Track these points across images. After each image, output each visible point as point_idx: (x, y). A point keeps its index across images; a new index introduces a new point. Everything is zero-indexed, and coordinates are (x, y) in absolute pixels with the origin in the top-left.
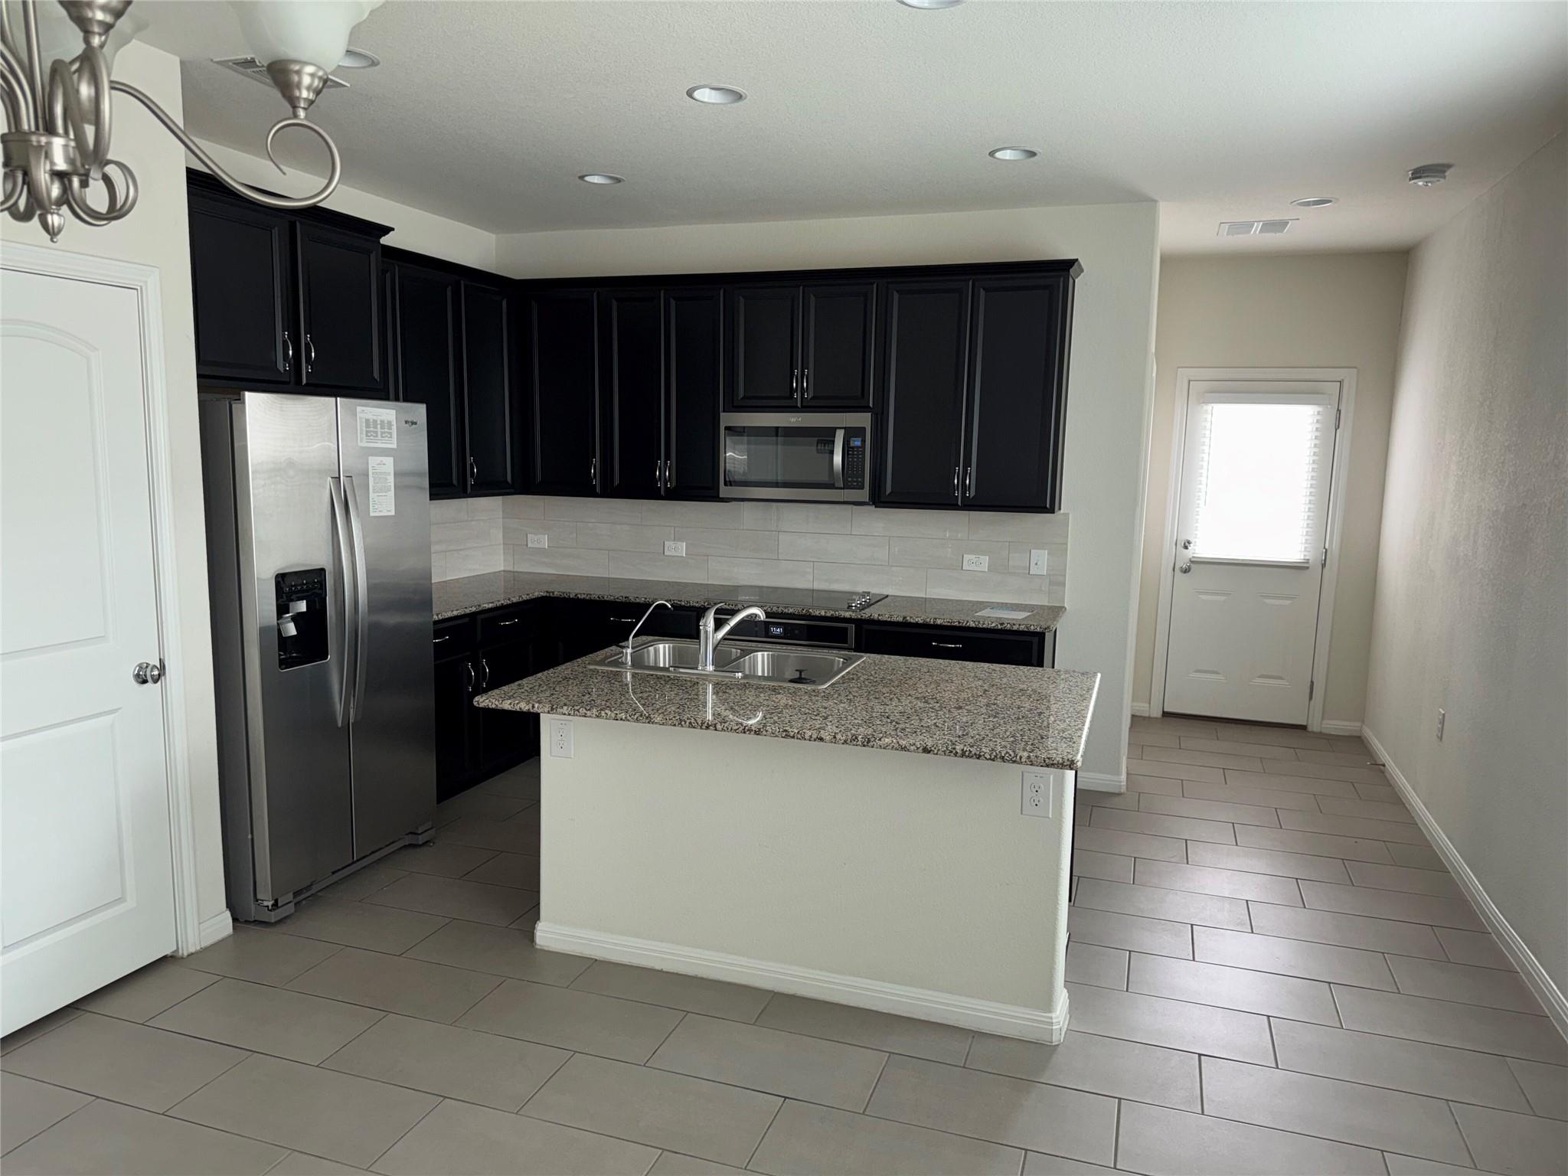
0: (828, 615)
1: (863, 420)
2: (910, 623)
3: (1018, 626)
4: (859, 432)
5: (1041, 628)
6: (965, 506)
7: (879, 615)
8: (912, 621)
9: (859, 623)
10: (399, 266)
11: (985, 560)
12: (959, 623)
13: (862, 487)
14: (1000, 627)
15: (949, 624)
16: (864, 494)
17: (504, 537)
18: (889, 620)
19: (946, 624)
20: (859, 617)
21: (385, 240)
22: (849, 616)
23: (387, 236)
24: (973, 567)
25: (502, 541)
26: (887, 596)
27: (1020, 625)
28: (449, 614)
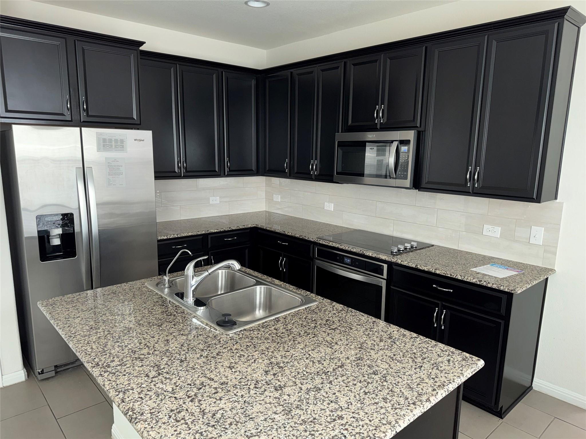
0: (373, 256)
1: (410, 135)
2: (420, 269)
3: (491, 285)
4: (405, 142)
5: (508, 289)
6: (474, 193)
7: (401, 261)
8: (421, 268)
9: (390, 264)
10: (179, 64)
11: (498, 230)
12: (451, 275)
13: (406, 178)
14: (478, 283)
15: (444, 275)
16: (408, 182)
17: (266, 195)
18: (407, 265)
19: (443, 274)
20: (390, 260)
21: (142, 48)
22: (384, 259)
23: (142, 46)
24: (489, 234)
25: (264, 197)
26: (433, 246)
27: (493, 284)
28: (184, 235)
